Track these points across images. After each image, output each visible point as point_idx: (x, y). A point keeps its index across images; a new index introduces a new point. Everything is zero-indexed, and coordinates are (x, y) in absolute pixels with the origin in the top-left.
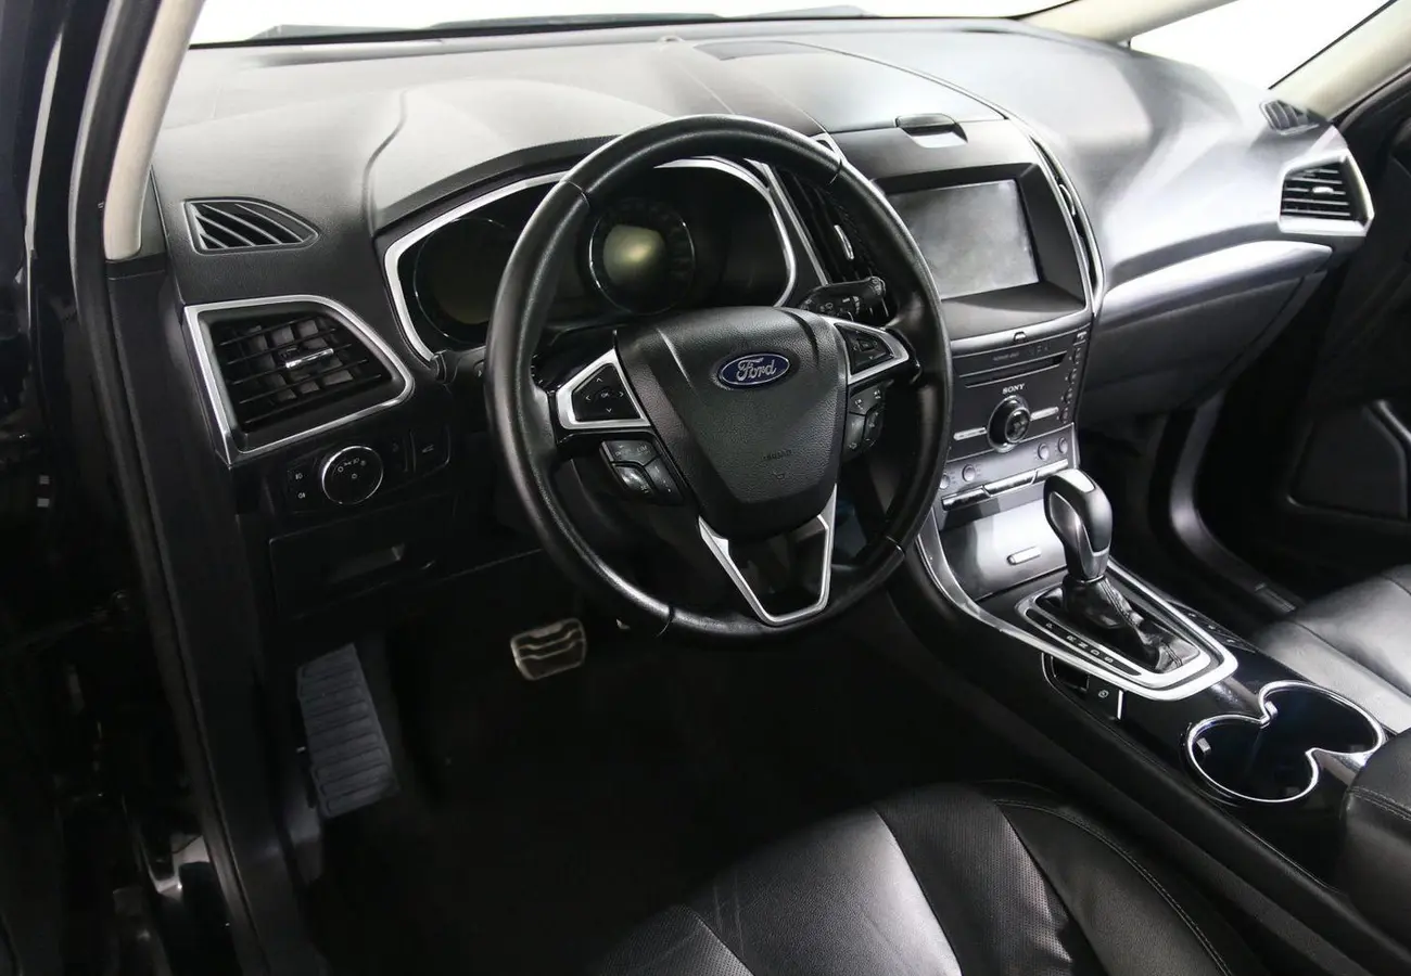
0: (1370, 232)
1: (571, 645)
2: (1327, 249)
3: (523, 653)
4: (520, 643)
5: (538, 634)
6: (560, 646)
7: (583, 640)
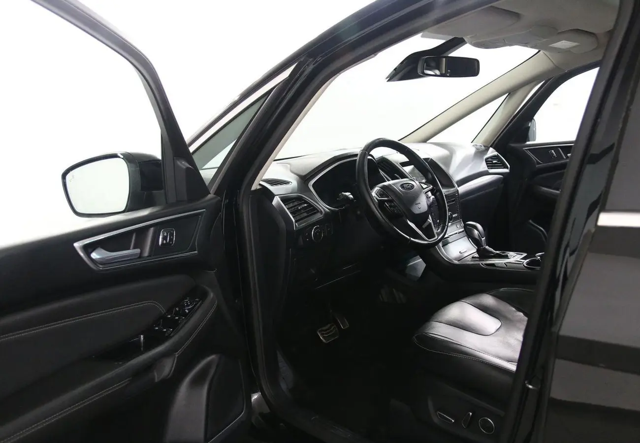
0: (510, 170)
1: (334, 331)
2: (502, 176)
3: (322, 334)
4: (320, 332)
5: (324, 328)
6: (331, 331)
7: (337, 329)
